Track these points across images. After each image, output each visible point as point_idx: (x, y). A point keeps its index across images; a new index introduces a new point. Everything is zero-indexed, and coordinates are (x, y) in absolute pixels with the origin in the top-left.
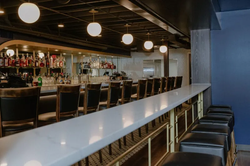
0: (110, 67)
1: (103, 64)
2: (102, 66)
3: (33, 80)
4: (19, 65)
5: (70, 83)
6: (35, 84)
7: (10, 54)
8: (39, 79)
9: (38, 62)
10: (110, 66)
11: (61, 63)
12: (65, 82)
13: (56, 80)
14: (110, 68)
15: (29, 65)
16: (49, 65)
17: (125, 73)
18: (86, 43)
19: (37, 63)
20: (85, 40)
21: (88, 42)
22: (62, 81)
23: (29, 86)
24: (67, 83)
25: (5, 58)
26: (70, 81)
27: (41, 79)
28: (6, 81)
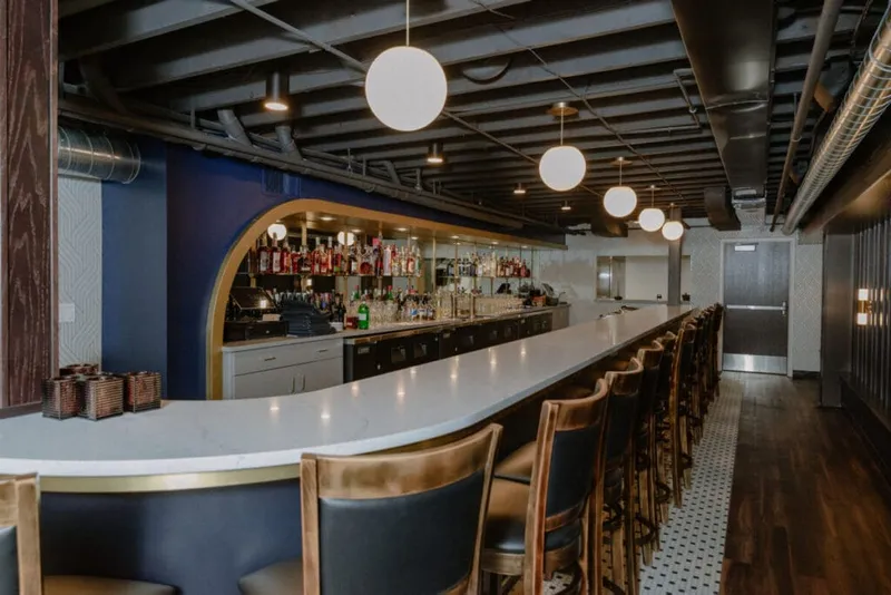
0: (518, 273)
1: (504, 264)
2: (502, 269)
3: (345, 311)
4: (308, 269)
5: (432, 319)
6: (350, 324)
7: (275, 235)
8: (361, 307)
9: (355, 260)
10: (519, 270)
11: (411, 264)
12: (421, 314)
13: (399, 308)
14: (519, 275)
15: (336, 269)
16: (382, 267)
17: (552, 289)
18: (475, 209)
19: (353, 263)
20: (477, 203)
21: (485, 209)
22: (415, 312)
23: (338, 330)
24: (425, 318)
25: (275, 250)
26: (434, 311)
27: (367, 308)
28: (276, 318)
